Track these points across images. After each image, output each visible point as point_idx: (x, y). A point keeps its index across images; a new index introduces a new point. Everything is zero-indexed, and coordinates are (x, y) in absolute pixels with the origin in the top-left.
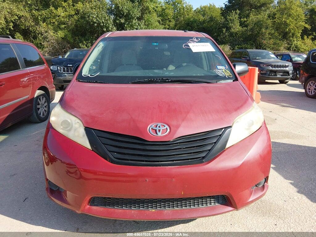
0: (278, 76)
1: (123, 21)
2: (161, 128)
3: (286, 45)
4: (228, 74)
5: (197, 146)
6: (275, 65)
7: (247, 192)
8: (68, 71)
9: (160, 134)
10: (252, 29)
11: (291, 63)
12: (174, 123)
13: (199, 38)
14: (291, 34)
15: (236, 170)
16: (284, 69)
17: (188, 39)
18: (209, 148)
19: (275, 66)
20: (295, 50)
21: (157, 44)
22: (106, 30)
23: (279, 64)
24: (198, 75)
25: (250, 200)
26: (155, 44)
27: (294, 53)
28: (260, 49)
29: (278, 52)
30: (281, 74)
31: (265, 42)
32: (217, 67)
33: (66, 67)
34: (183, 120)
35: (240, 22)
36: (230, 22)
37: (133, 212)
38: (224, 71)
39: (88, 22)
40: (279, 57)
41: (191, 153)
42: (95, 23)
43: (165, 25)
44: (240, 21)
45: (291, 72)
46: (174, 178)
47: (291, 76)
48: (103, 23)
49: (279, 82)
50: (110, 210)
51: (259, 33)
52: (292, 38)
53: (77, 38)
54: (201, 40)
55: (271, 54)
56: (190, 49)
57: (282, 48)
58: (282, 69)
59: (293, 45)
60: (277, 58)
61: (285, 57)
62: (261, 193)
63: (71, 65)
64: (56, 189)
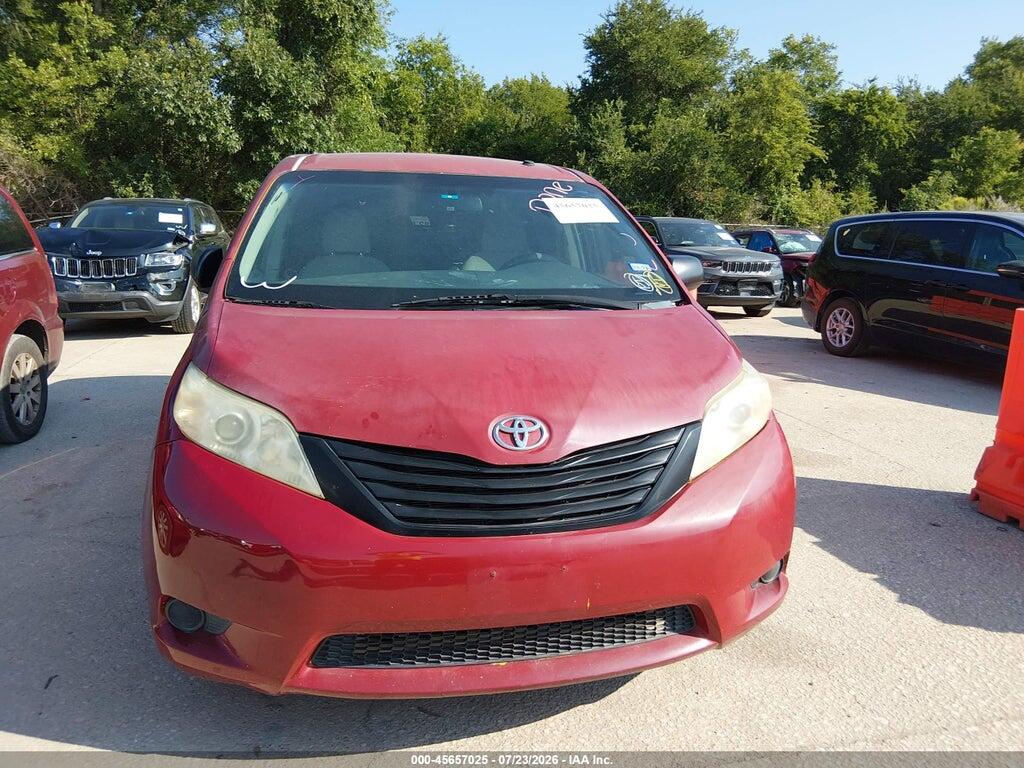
0: (743, 295)
1: (265, 113)
2: (526, 429)
3: (759, 206)
4: (663, 286)
5: (620, 476)
6: (734, 264)
7: (741, 596)
8: (85, 272)
9: (523, 445)
10: (663, 160)
11: (777, 258)
12: (557, 414)
13: (570, 183)
14: (771, 174)
15: (720, 536)
16: (761, 274)
17: (540, 185)
18: (650, 478)
19: (733, 267)
20: (783, 221)
21: (456, 197)
22: (205, 139)
23: (745, 260)
24: (585, 286)
25: (752, 616)
26: (450, 197)
27: (781, 228)
28: (686, 215)
29: (735, 227)
30: (752, 289)
31: (700, 196)
32: (632, 265)
33: (79, 258)
34: (581, 407)
35: (628, 134)
36: (597, 133)
37: (445, 672)
38: (649, 276)
39: (145, 114)
40: (742, 242)
41: (605, 495)
42: (171, 116)
43: (398, 133)
44: (626, 132)
45: (777, 283)
46: (567, 563)
47: (778, 293)
48: (197, 117)
49: (744, 313)
50: (376, 672)
51: (682, 169)
52: (776, 185)
53: (103, 162)
54: (577, 192)
55: (720, 231)
56: (550, 215)
57: (747, 214)
58: (753, 273)
59: (778, 206)
60: (739, 242)
61: (757, 240)
62: (776, 598)
63: (99, 253)
64: (196, 628)
